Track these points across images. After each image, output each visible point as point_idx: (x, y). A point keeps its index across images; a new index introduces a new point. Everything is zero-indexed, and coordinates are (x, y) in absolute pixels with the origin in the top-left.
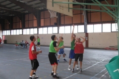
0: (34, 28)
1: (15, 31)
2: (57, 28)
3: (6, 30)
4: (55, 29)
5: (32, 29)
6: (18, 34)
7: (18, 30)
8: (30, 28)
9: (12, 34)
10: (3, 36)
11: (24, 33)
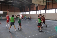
0: (34, 11)
1: (26, 12)
2: (45, 10)
3: (22, 12)
4: (44, 11)
5: (33, 12)
6: (27, 14)
7: (27, 12)
8: (33, 11)
9: (25, 14)
10: (21, 15)
11: (30, 13)
